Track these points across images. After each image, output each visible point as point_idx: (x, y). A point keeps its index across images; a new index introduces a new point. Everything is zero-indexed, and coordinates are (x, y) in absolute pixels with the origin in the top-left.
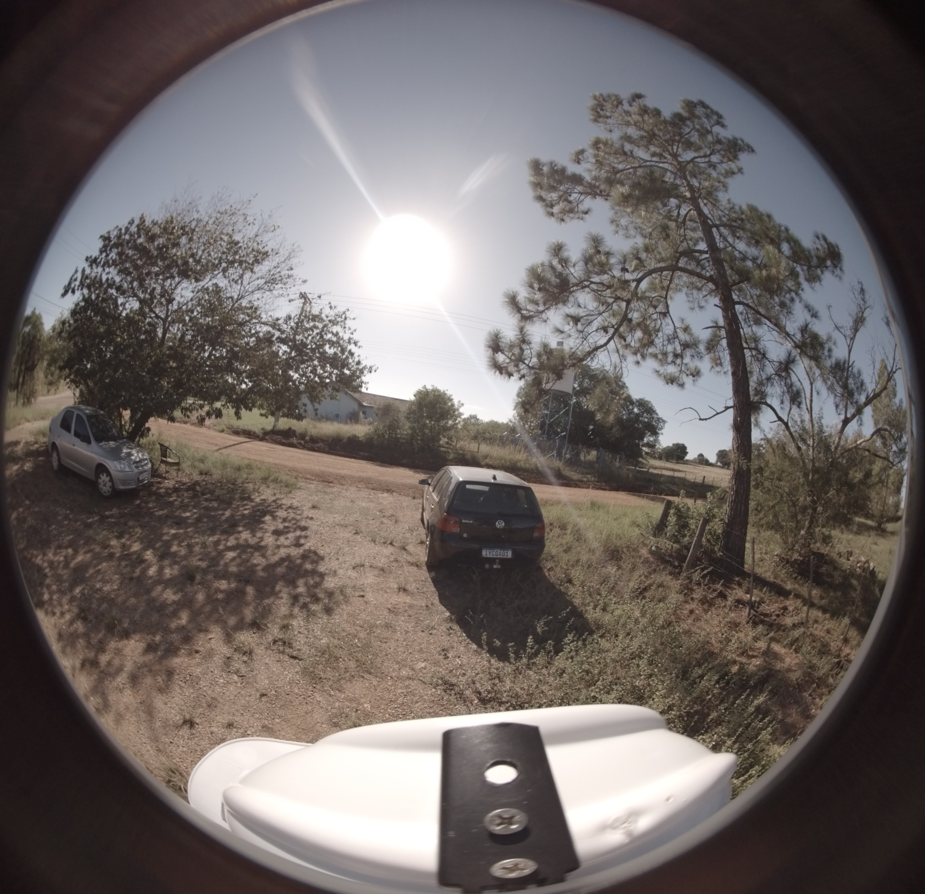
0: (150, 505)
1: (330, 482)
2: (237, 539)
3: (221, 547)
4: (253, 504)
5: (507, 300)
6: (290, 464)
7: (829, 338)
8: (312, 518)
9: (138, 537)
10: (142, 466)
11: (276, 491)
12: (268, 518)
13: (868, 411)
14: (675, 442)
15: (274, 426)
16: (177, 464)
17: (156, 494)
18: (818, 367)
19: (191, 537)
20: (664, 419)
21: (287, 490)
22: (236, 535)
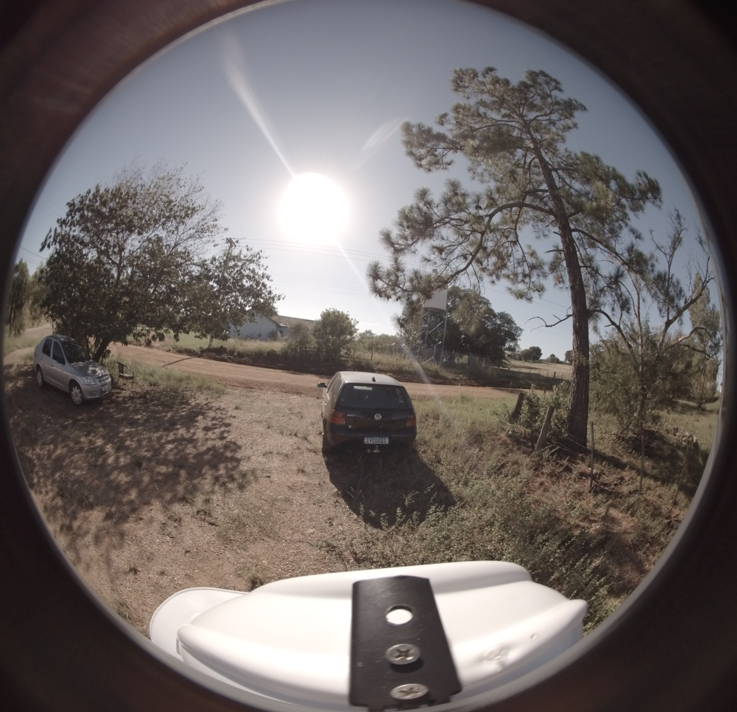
0: (111, 411)
1: (251, 388)
2: (175, 434)
3: (163, 441)
4: (190, 407)
5: (383, 237)
6: (221, 375)
7: (652, 257)
8: (234, 417)
9: (101, 435)
10: (104, 380)
11: (208, 397)
12: (200, 417)
13: (687, 314)
14: (531, 346)
15: (210, 345)
16: (132, 378)
17: (114, 402)
18: (643, 279)
19: (141, 434)
20: (521, 327)
21: (217, 395)
22: (175, 432)
